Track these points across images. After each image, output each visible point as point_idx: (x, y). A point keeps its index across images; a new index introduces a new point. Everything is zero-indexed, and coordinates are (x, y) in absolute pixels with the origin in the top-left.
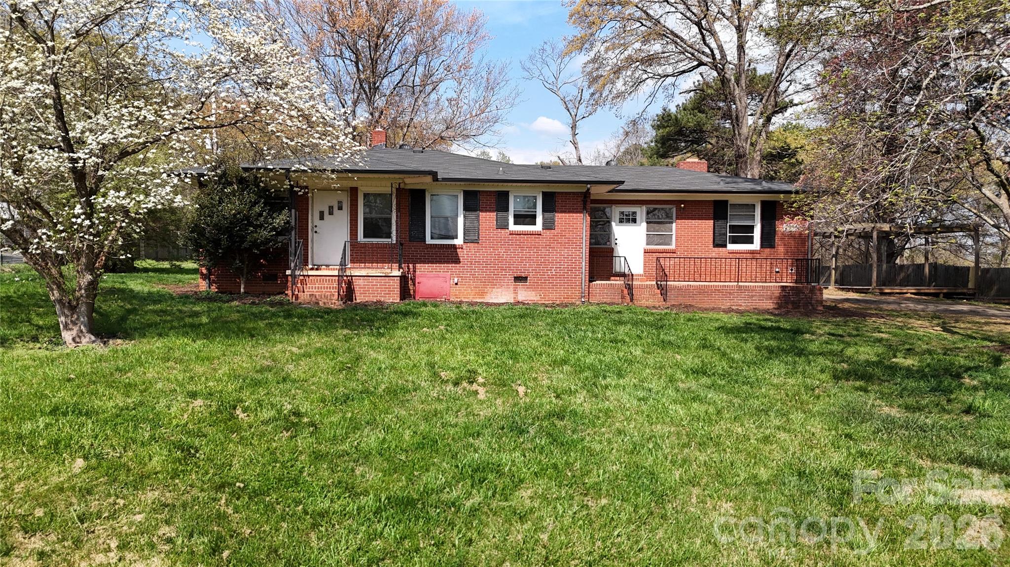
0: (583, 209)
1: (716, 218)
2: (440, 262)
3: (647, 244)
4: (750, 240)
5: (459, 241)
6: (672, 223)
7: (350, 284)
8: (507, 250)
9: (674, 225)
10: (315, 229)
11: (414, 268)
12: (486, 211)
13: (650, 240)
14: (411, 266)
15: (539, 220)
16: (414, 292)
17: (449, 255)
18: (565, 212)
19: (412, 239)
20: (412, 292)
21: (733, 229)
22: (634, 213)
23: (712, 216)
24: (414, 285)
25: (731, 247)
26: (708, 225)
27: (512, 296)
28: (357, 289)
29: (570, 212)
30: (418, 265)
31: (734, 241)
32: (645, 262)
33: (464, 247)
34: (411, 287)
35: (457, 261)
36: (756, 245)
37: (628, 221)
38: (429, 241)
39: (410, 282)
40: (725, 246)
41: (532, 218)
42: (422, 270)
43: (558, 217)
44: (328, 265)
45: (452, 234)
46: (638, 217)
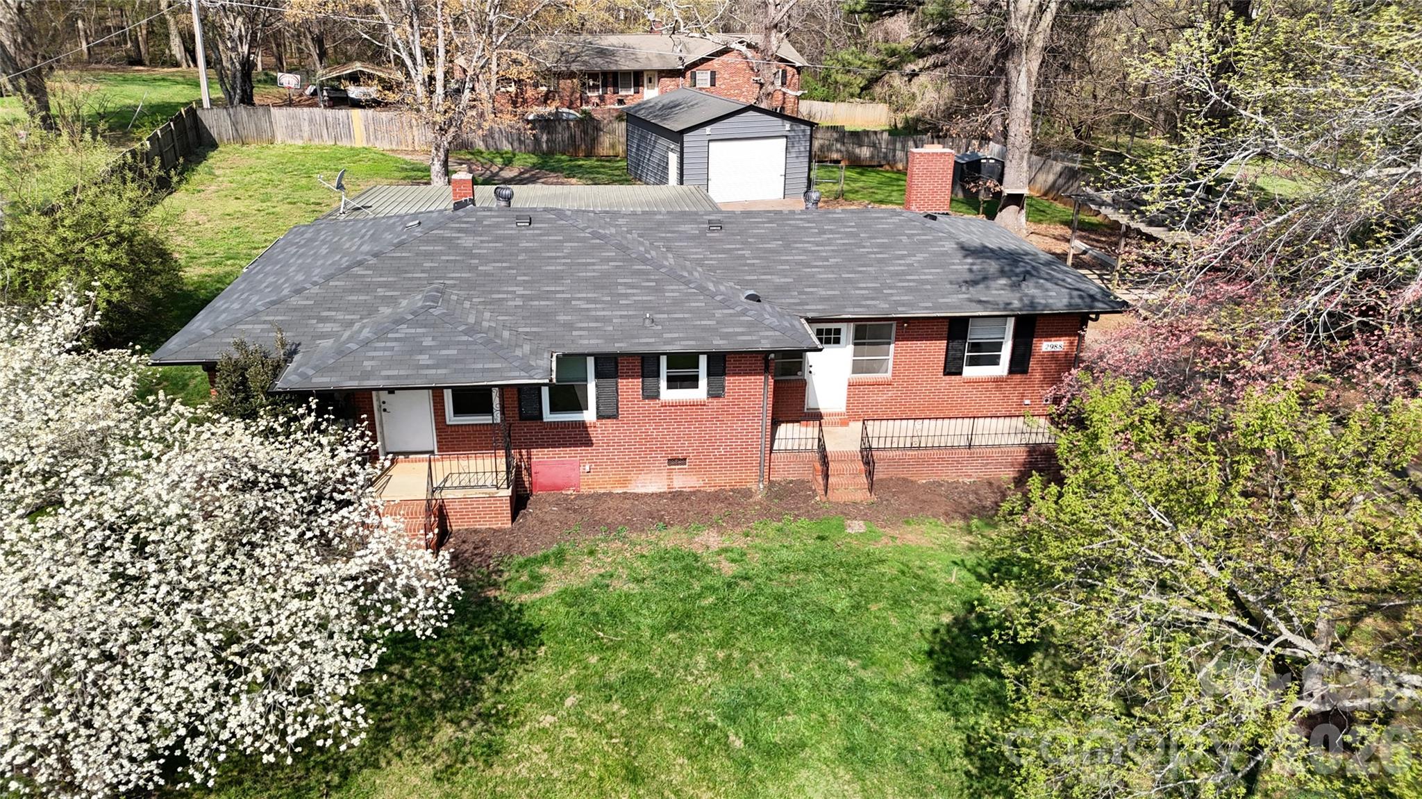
0: (766, 370)
1: (950, 338)
2: (565, 446)
3: (854, 372)
6: (889, 344)
7: (441, 511)
8: (658, 424)
9: (892, 346)
10: (383, 406)
11: (529, 454)
12: (627, 377)
13: (857, 368)
14: (524, 452)
15: (703, 382)
16: (531, 483)
17: (578, 436)
18: (739, 374)
19: (523, 418)
20: (527, 484)
21: (976, 347)
22: (838, 331)
23: (945, 334)
24: (530, 475)
25: (969, 372)
26: (938, 348)
27: (666, 482)
30: (534, 451)
31: (974, 362)
32: (849, 397)
33: (598, 424)
34: (526, 478)
35: (589, 443)
36: (1002, 369)
37: (828, 343)
38: (548, 416)
39: (524, 472)
40: (960, 374)
41: (692, 382)
42: (540, 456)
43: (730, 381)
44: (407, 454)
45: (580, 406)
46: (843, 336)
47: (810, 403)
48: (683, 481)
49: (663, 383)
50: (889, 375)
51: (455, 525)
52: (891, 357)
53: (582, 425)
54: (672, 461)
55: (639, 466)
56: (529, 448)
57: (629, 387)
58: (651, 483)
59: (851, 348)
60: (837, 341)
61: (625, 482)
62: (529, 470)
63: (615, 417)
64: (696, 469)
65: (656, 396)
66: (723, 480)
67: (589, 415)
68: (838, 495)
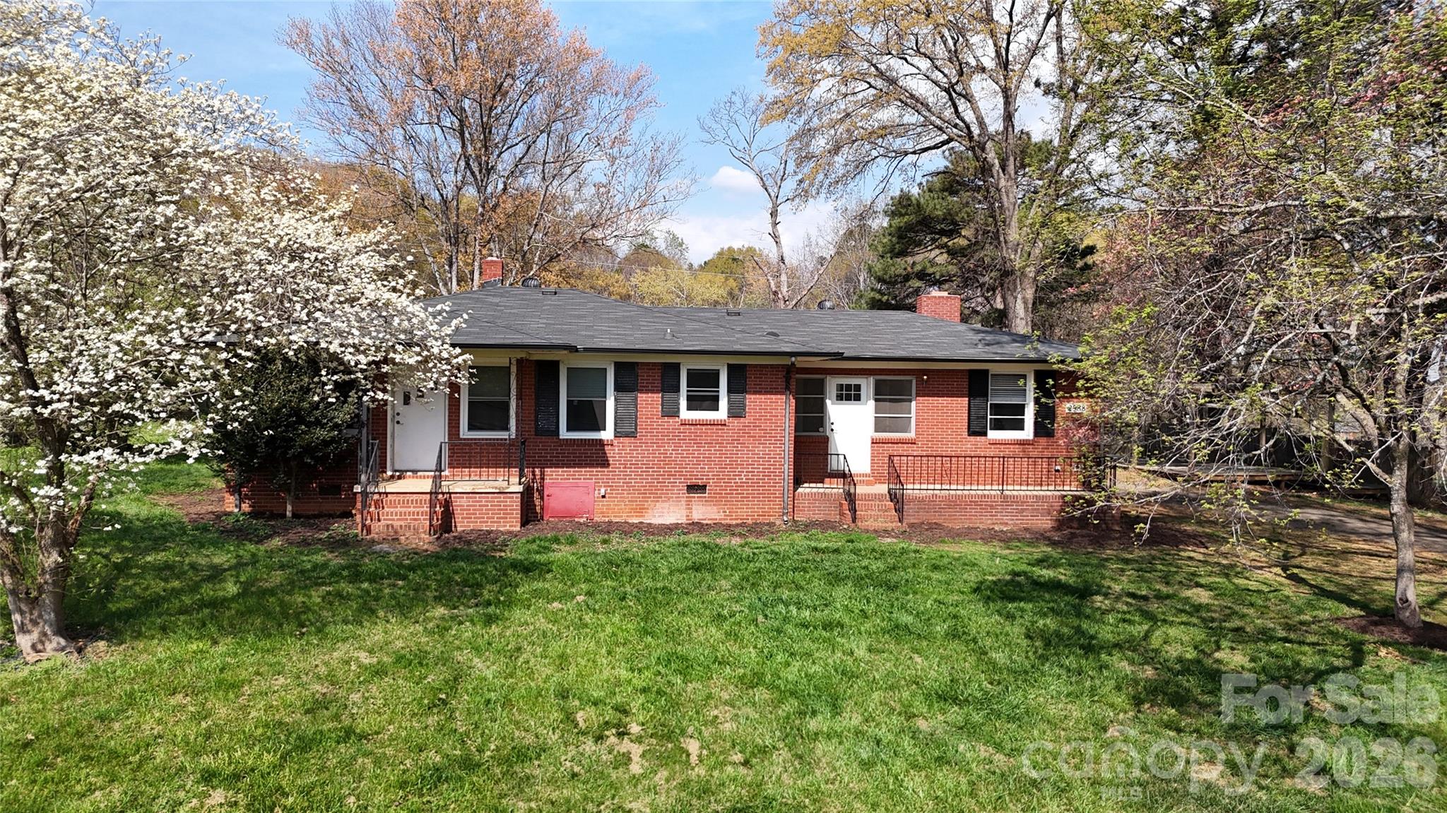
0: (785, 389)
1: (971, 395)
2: (580, 466)
3: (876, 430)
4: (1019, 425)
5: (607, 434)
6: (910, 401)
7: (447, 505)
8: (678, 446)
9: (913, 403)
10: (397, 418)
11: (542, 474)
12: (647, 392)
13: (880, 425)
14: (537, 471)
15: (723, 403)
16: (542, 509)
17: (595, 456)
18: (760, 393)
19: (539, 432)
20: (538, 509)
21: (997, 409)
22: (858, 387)
23: (966, 391)
24: (542, 498)
25: (993, 435)
26: (960, 405)
27: (684, 512)
28: (457, 511)
29: (766, 393)
30: (548, 470)
31: (998, 425)
32: (873, 456)
33: (615, 443)
34: (537, 502)
35: (605, 463)
36: (1028, 433)
37: (848, 398)
38: (564, 434)
39: (536, 495)
40: (985, 434)
41: (713, 403)
42: (554, 476)
43: (753, 401)
44: (415, 472)
45: (599, 426)
46: (863, 393)
47: (835, 464)
48: (703, 511)
49: (683, 403)
50: (911, 435)
52: (913, 415)
53: (600, 443)
54: (693, 488)
55: (656, 492)
56: (542, 468)
57: (649, 402)
58: (669, 513)
59: (872, 403)
60: (858, 398)
61: (641, 510)
62: (541, 492)
63: (632, 435)
64: (716, 500)
65: (676, 414)
66: (746, 512)
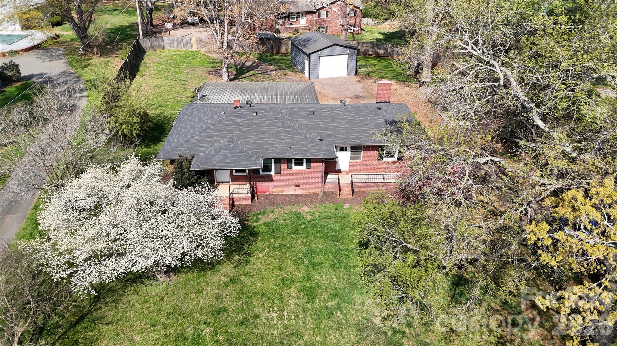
1: (379, 151)
2: (266, 181)
4: (393, 156)
8: (292, 176)
9: (362, 152)
12: (283, 163)
13: (352, 158)
15: (305, 165)
17: (270, 179)
18: (315, 163)
19: (254, 174)
22: (346, 148)
25: (385, 159)
26: (376, 153)
27: (294, 192)
28: (235, 199)
31: (387, 157)
32: (349, 166)
33: (275, 175)
34: (255, 190)
35: (272, 180)
36: (395, 159)
37: (343, 150)
38: (261, 173)
41: (302, 164)
42: (259, 184)
43: (312, 164)
44: (222, 182)
45: (270, 170)
46: (348, 149)
47: (338, 168)
48: (299, 191)
49: (293, 165)
50: (361, 160)
51: (236, 203)
52: (362, 155)
53: (271, 176)
54: (296, 186)
55: (287, 187)
56: (256, 182)
57: (284, 166)
58: (290, 191)
59: (350, 152)
60: (346, 150)
61: (282, 191)
62: (256, 187)
63: (280, 174)
64: (303, 188)
65: (291, 168)
66: (310, 191)
67: (273, 173)
68: (343, 197)
